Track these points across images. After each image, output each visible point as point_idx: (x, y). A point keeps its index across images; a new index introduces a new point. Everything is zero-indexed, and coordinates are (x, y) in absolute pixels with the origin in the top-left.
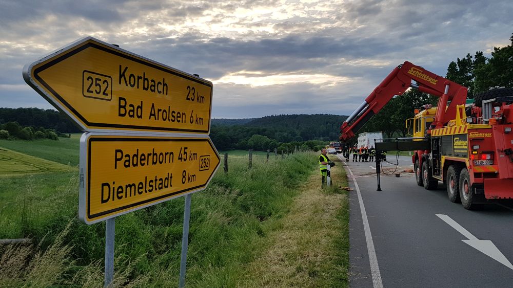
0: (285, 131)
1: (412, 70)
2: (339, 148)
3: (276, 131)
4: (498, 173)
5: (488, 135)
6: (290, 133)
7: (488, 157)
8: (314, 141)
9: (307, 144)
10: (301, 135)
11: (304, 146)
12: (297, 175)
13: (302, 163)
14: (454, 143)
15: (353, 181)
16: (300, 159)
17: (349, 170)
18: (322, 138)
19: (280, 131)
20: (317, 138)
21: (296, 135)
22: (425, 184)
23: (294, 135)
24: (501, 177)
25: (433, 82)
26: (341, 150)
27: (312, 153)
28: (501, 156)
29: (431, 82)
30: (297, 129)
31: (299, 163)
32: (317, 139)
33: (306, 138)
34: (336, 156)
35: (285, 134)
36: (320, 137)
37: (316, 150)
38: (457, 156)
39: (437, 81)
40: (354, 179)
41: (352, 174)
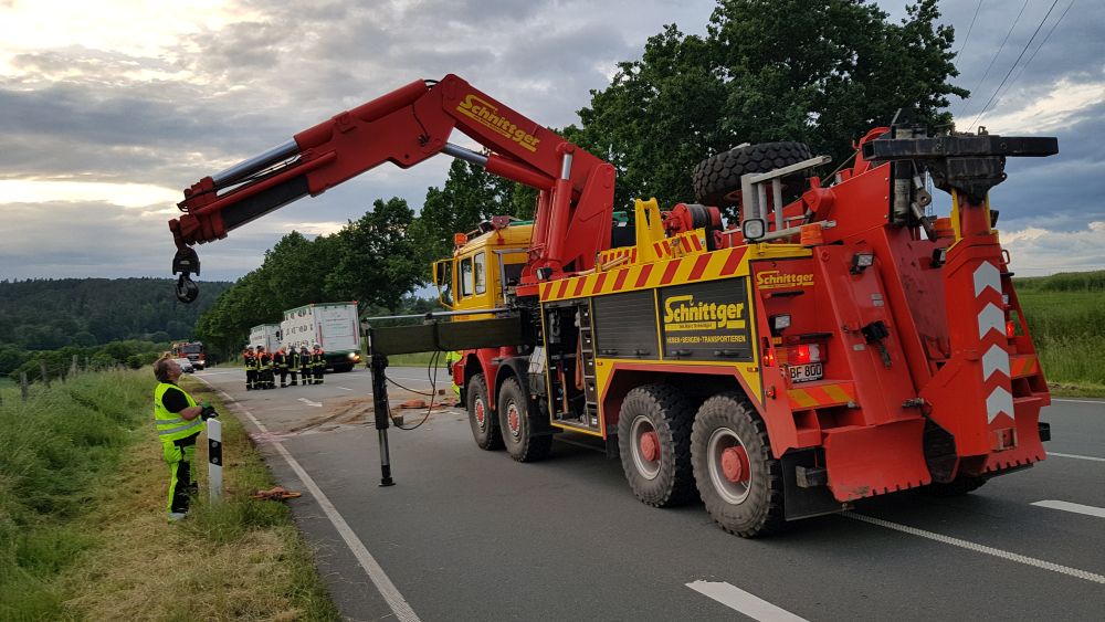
0: (45, 322)
1: (469, 105)
2: (197, 357)
3: (17, 322)
4: (858, 409)
5: (804, 280)
6: (58, 326)
7: (814, 353)
8: (127, 343)
9: (108, 352)
10: (91, 330)
11: (102, 356)
12: (79, 452)
13: (96, 409)
14: (663, 313)
15: (278, 456)
16: (92, 395)
17: (248, 414)
18: (147, 335)
19: (29, 322)
20: (137, 335)
21: (76, 331)
22: (515, 444)
23: (72, 330)
24: (870, 419)
25: (529, 144)
26: (202, 362)
27: (127, 373)
28: (856, 348)
29: (522, 143)
30: (80, 314)
31: (88, 411)
32: (137, 338)
33: (108, 338)
34: (192, 379)
35: (45, 329)
36: (142, 332)
37: (136, 365)
38: (687, 354)
39: (536, 141)
40: (281, 449)
41: (262, 428)
